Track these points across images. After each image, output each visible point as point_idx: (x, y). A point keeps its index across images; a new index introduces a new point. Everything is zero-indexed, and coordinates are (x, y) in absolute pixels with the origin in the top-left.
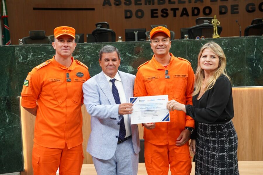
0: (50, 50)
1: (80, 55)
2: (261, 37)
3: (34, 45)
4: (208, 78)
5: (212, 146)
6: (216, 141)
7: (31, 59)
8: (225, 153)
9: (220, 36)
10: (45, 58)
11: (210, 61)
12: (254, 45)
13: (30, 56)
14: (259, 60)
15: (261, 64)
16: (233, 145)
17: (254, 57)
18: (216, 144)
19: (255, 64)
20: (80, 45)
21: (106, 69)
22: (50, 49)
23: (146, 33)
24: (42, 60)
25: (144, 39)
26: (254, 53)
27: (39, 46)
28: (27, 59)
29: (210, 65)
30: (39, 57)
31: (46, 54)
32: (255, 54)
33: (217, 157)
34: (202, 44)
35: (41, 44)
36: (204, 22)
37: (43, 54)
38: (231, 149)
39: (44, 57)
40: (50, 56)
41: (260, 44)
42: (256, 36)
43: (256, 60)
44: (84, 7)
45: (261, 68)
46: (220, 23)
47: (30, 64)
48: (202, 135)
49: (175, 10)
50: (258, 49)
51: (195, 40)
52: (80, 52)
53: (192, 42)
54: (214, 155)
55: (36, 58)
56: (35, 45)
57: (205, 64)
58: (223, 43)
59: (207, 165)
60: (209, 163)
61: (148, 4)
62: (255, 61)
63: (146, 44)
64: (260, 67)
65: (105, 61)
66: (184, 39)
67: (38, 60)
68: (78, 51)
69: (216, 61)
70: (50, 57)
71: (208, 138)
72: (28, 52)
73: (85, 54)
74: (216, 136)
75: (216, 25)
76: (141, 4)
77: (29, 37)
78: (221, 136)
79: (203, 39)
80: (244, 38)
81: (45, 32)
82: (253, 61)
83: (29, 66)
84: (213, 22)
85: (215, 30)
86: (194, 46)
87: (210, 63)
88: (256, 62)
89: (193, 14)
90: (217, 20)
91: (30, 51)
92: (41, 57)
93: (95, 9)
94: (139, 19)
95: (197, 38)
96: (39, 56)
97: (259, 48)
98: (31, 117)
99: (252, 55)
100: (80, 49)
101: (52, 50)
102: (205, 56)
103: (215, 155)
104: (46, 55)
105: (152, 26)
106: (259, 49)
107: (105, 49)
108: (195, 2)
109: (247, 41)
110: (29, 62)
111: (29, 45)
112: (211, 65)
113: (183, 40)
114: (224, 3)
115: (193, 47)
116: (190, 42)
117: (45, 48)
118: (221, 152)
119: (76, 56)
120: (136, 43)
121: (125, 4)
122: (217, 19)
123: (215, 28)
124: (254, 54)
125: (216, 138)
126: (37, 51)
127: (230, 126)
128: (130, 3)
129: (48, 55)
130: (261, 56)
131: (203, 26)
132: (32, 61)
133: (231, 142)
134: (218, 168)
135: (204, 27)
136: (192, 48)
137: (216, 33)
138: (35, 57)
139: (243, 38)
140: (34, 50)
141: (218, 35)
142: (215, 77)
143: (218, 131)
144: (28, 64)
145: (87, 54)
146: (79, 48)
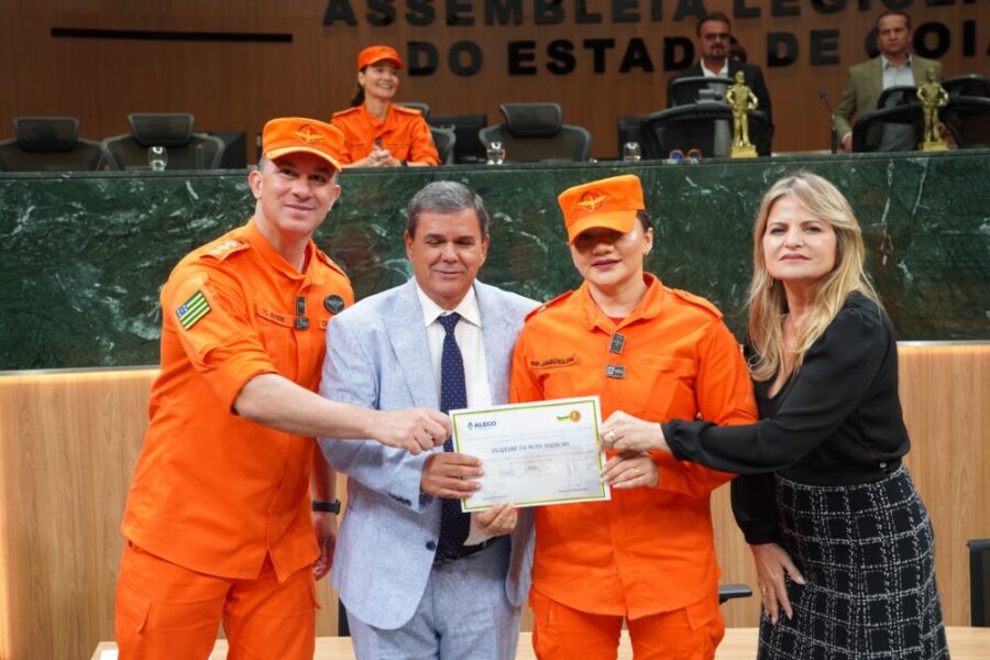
0: (105, 194)
1: (221, 216)
2: (911, 157)
3: (39, 174)
4: (800, 312)
5: (833, 567)
6: (849, 547)
7: (29, 231)
8: (885, 592)
9: (758, 150)
10: (84, 226)
11: (800, 243)
12: (882, 185)
13: (25, 218)
14: (902, 242)
15: (908, 257)
16: (915, 562)
17: (884, 232)
18: (848, 562)
19: (885, 258)
20: (222, 178)
21: (428, 272)
22: (103, 190)
23: (482, 135)
24: (72, 232)
25: (478, 157)
26: (884, 216)
27: (60, 180)
28: (11, 229)
29: (802, 261)
30: (59, 223)
31: (88, 209)
32: (887, 219)
33: (855, 609)
34: (688, 179)
35: (65, 171)
36: (698, 97)
37: (76, 210)
38: (909, 577)
39: (80, 223)
40: (103, 217)
41: (905, 182)
42: (889, 154)
43: (891, 244)
44: (251, 30)
45: (909, 271)
46: (759, 102)
47: (25, 248)
48: (793, 529)
49: (599, 47)
50: (896, 202)
51: (661, 164)
52: (219, 203)
53: (650, 173)
54: (843, 604)
55: (48, 224)
56: (46, 174)
57: (783, 258)
58: (769, 178)
59: (814, 642)
60: (826, 634)
61: (496, 22)
62: (887, 247)
63: (478, 175)
64: (906, 271)
65: (428, 243)
66: (621, 158)
67: (55, 236)
68: (213, 202)
69: (824, 242)
70: (103, 221)
71: (817, 539)
72: (16, 202)
73: (241, 211)
74: (850, 530)
75: (741, 107)
76: (470, 22)
77: (13, 139)
78: (868, 527)
79: (694, 161)
80: (847, 158)
81: (77, 122)
82: (879, 245)
83: (19, 255)
84: (733, 97)
85: (741, 127)
86: (657, 187)
87: (800, 252)
88: (888, 252)
89: (669, 64)
90: (746, 88)
91: (25, 197)
92: (67, 220)
93: (294, 38)
94: (463, 79)
95: (674, 157)
96: (61, 219)
97: (901, 199)
98: (28, 455)
99: (874, 225)
100: (222, 193)
101: (113, 196)
102: (782, 229)
103: (847, 602)
104: (87, 213)
105: (503, 107)
106: (900, 203)
107: (433, 195)
108: (678, 17)
109: (858, 171)
110: (18, 243)
111: (21, 174)
112: (805, 258)
113: (617, 163)
114: (787, 25)
115: (655, 192)
116: (645, 170)
117: (86, 187)
118: (871, 593)
119: (205, 220)
120: (440, 173)
121: (411, 20)
122: (745, 84)
123: (740, 118)
124: (883, 219)
125: (847, 538)
126: (56, 198)
127: (899, 488)
128: (429, 17)
129: (93, 214)
130: (908, 227)
131: (695, 111)
132: (31, 237)
133: (905, 548)
134: (862, 652)
135: (701, 115)
136: (650, 193)
137: (742, 138)
138: (44, 221)
139: (841, 158)
140: (39, 193)
141: (749, 145)
142: (825, 308)
143: (853, 510)
144: (14, 249)
145: (247, 212)
146: (218, 190)
